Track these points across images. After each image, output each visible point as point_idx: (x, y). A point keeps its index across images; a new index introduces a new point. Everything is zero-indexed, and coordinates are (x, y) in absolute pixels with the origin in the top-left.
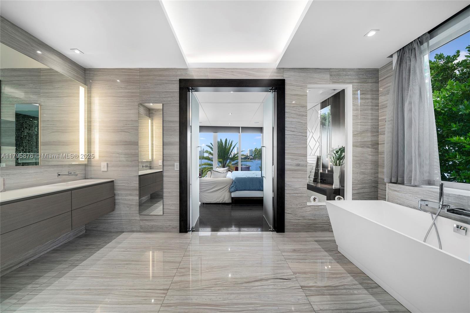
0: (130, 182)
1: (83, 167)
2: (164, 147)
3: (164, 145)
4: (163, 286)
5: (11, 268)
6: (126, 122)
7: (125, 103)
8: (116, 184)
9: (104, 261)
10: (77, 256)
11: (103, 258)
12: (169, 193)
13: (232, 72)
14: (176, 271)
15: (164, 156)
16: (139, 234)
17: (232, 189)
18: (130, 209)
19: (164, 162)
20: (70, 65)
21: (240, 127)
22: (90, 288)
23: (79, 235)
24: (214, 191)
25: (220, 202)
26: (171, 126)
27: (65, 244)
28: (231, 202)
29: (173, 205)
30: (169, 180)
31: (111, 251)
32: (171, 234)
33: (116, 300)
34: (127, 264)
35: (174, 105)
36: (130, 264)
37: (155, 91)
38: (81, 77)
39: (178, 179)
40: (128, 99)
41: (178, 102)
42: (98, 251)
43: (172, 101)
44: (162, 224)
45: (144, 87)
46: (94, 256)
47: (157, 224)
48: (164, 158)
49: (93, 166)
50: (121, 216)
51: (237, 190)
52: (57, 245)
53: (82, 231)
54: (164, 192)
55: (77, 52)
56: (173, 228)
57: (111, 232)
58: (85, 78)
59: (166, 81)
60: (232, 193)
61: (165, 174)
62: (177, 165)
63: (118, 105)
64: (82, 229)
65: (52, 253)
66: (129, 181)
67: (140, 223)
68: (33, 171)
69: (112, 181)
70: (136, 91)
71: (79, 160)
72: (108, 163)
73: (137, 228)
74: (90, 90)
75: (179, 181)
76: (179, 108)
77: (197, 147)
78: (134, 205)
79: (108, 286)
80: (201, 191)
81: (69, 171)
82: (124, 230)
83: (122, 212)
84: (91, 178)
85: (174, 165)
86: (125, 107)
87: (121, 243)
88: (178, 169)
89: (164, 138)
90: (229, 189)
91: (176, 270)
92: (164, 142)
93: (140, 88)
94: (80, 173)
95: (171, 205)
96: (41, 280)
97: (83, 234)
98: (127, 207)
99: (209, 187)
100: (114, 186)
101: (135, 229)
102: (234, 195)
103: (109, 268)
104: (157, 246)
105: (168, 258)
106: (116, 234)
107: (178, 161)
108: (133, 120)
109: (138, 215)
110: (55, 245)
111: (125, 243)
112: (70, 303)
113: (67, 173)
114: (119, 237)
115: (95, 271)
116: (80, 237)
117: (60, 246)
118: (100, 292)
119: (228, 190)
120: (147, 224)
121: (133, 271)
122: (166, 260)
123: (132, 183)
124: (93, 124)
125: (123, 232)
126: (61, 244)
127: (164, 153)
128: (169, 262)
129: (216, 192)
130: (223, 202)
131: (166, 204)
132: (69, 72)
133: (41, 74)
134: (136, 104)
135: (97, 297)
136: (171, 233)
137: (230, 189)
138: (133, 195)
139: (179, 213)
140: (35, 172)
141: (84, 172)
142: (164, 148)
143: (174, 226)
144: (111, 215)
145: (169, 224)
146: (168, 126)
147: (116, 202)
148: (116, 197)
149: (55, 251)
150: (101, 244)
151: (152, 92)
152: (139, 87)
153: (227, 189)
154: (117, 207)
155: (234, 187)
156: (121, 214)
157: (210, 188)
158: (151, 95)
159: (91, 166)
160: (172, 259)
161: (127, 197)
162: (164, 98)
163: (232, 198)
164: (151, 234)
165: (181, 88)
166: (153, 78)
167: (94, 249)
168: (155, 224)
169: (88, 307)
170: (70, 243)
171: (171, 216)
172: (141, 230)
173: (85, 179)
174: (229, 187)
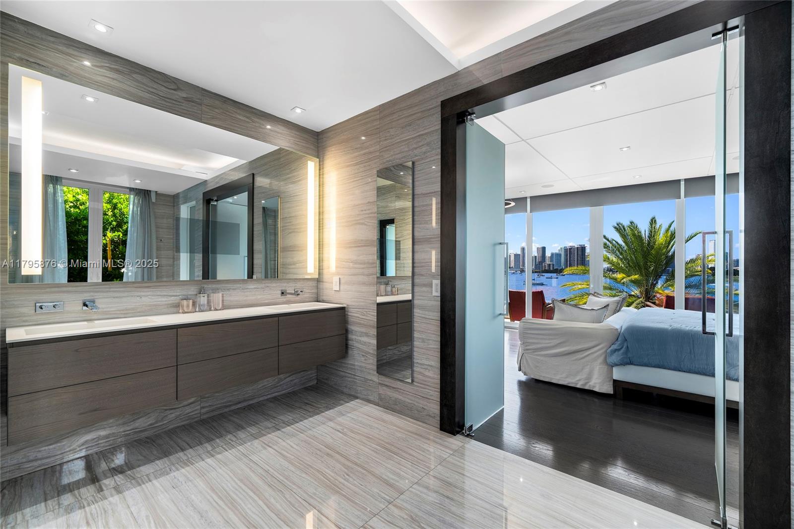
0: (366, 312)
1: (314, 284)
2: (416, 247)
3: (416, 243)
4: (346, 524)
5: (230, 406)
6: (362, 207)
7: (361, 173)
8: (349, 314)
9: (307, 436)
10: (287, 417)
11: (310, 432)
12: (423, 341)
13: (567, 33)
14: (384, 507)
15: (416, 265)
16: (375, 408)
17: (615, 358)
18: (365, 360)
19: (416, 277)
20: (298, 133)
21: (679, 181)
22: (269, 470)
23: (307, 385)
24: (559, 353)
25: (578, 386)
26: (426, 203)
27: (288, 393)
28: (612, 393)
29: (429, 368)
30: (423, 316)
31: (324, 424)
32: (423, 427)
33: (280, 508)
34: (328, 454)
35: (432, 159)
36: (332, 457)
37: (401, 140)
38: (312, 147)
39: (439, 314)
40: (365, 166)
41: (439, 150)
42: (311, 417)
43: (429, 152)
44: (411, 402)
45: (386, 138)
46: (303, 424)
47: (403, 399)
48: (416, 270)
49: (326, 282)
50: (355, 369)
51: (631, 363)
52: (279, 392)
53: (311, 381)
54: (415, 339)
55: (298, 111)
56: (430, 416)
57: (343, 393)
58: (318, 147)
59: (419, 115)
60: (614, 369)
61: (416, 302)
62: (437, 285)
63: (353, 180)
64: (312, 377)
65: (271, 402)
66: (365, 310)
67: (378, 389)
68: (253, 287)
69: (343, 307)
70: (373, 149)
71: (307, 272)
72: (341, 277)
73: (374, 397)
74: (323, 164)
75: (439, 319)
76: (440, 163)
77: (495, 245)
78: (370, 353)
79: (286, 479)
80: (527, 350)
81: (296, 288)
82: (359, 395)
83: (356, 363)
84: (323, 300)
85: (431, 285)
86: (360, 181)
87: (344, 415)
88: (439, 294)
89: (416, 229)
90: (603, 356)
91: (387, 504)
92: (416, 237)
93: (380, 142)
94: (310, 291)
95: (426, 367)
96: (241, 434)
97: (313, 385)
98: (363, 355)
99: (547, 341)
100: (345, 316)
101: (371, 398)
102: (619, 374)
103: (305, 449)
104: (387, 441)
105: (389, 474)
106: (347, 398)
107: (438, 275)
108: (371, 201)
109: (375, 373)
110: (277, 392)
111: (348, 417)
112: (241, 481)
113: (293, 292)
114: (347, 404)
115: (289, 447)
116: (307, 389)
117: (281, 395)
118: (274, 483)
119: (601, 359)
120: (389, 393)
121: (327, 470)
122: (384, 476)
123: (370, 314)
124: (326, 216)
125: (357, 398)
126: (284, 392)
127: (416, 261)
128: (384, 482)
129: (567, 357)
130: (587, 387)
131: (418, 363)
132: (296, 143)
133: (281, 156)
134: (375, 172)
135: (266, 487)
136: (424, 425)
137: (607, 355)
138: (370, 336)
139: (439, 386)
140: (255, 288)
141: (315, 291)
142: (416, 250)
143: (431, 413)
144: (343, 365)
145: (421, 406)
146: (422, 204)
147: (349, 344)
148: (350, 336)
149: (275, 400)
150: (320, 408)
151: (398, 142)
152: (378, 140)
153: (598, 353)
154: (350, 352)
155: (622, 351)
156: (354, 365)
157: (549, 345)
158: (395, 150)
159: (323, 282)
160: (393, 479)
161: (362, 338)
162: (416, 148)
163: (616, 383)
164: (392, 415)
165: (444, 121)
166: (399, 116)
167: (310, 412)
168: (400, 397)
169: (250, 497)
170: (294, 393)
171: (427, 390)
172: (380, 403)
173: (318, 301)
174: (604, 350)
